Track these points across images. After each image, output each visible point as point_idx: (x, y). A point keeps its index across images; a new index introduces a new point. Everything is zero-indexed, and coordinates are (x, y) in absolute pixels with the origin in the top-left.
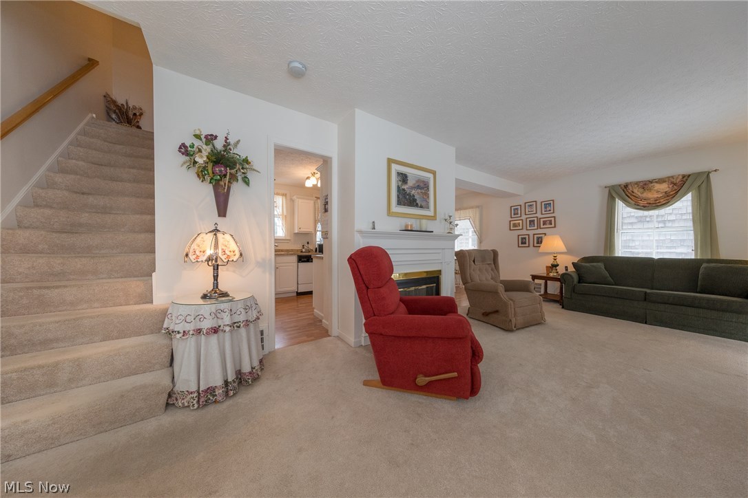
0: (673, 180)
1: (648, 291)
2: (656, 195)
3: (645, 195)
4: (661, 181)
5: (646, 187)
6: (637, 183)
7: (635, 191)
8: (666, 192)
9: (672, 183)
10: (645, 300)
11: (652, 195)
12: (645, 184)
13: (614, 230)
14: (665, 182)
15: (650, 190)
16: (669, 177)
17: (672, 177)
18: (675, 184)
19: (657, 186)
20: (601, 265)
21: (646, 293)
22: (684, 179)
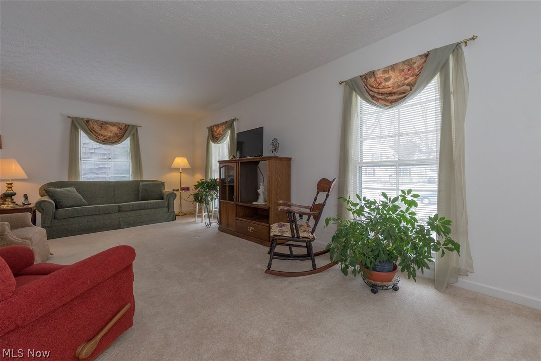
0: (120, 126)
1: (120, 205)
2: (110, 134)
3: (102, 132)
4: (113, 124)
5: (103, 126)
6: (96, 121)
7: (95, 127)
8: (116, 133)
9: (119, 128)
10: (119, 211)
11: (108, 134)
12: (102, 124)
13: (78, 157)
14: (115, 125)
15: (105, 129)
16: (117, 123)
17: (119, 123)
18: (121, 129)
19: (111, 128)
20: (73, 189)
21: (119, 206)
22: (126, 127)
